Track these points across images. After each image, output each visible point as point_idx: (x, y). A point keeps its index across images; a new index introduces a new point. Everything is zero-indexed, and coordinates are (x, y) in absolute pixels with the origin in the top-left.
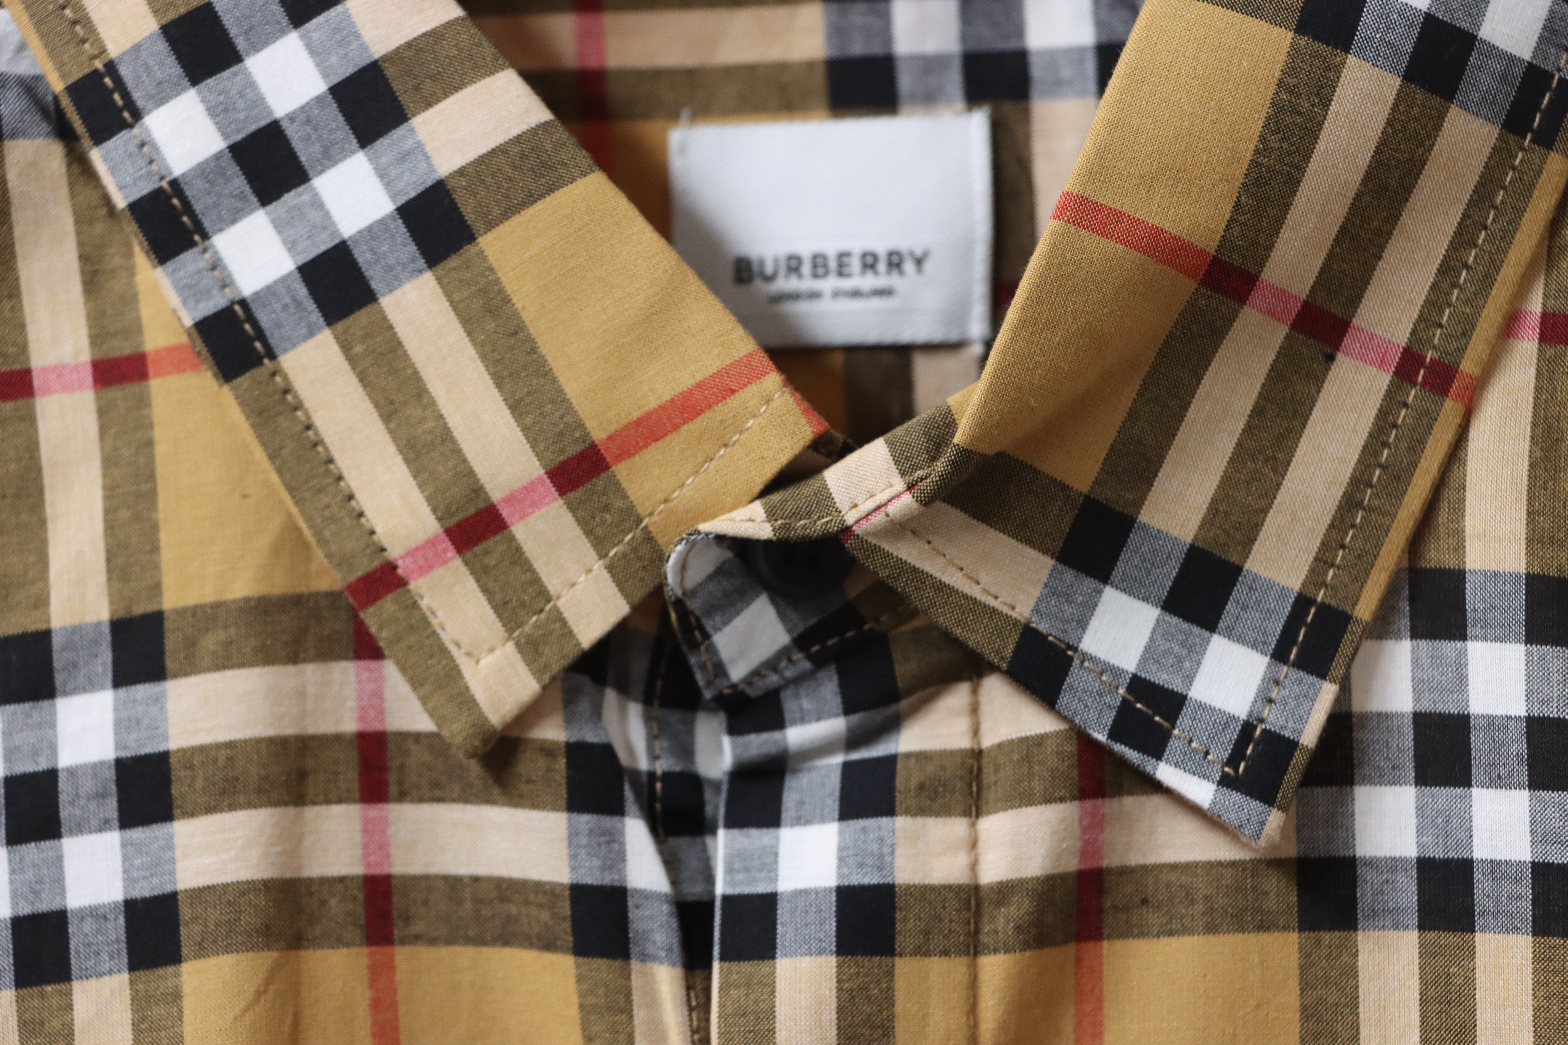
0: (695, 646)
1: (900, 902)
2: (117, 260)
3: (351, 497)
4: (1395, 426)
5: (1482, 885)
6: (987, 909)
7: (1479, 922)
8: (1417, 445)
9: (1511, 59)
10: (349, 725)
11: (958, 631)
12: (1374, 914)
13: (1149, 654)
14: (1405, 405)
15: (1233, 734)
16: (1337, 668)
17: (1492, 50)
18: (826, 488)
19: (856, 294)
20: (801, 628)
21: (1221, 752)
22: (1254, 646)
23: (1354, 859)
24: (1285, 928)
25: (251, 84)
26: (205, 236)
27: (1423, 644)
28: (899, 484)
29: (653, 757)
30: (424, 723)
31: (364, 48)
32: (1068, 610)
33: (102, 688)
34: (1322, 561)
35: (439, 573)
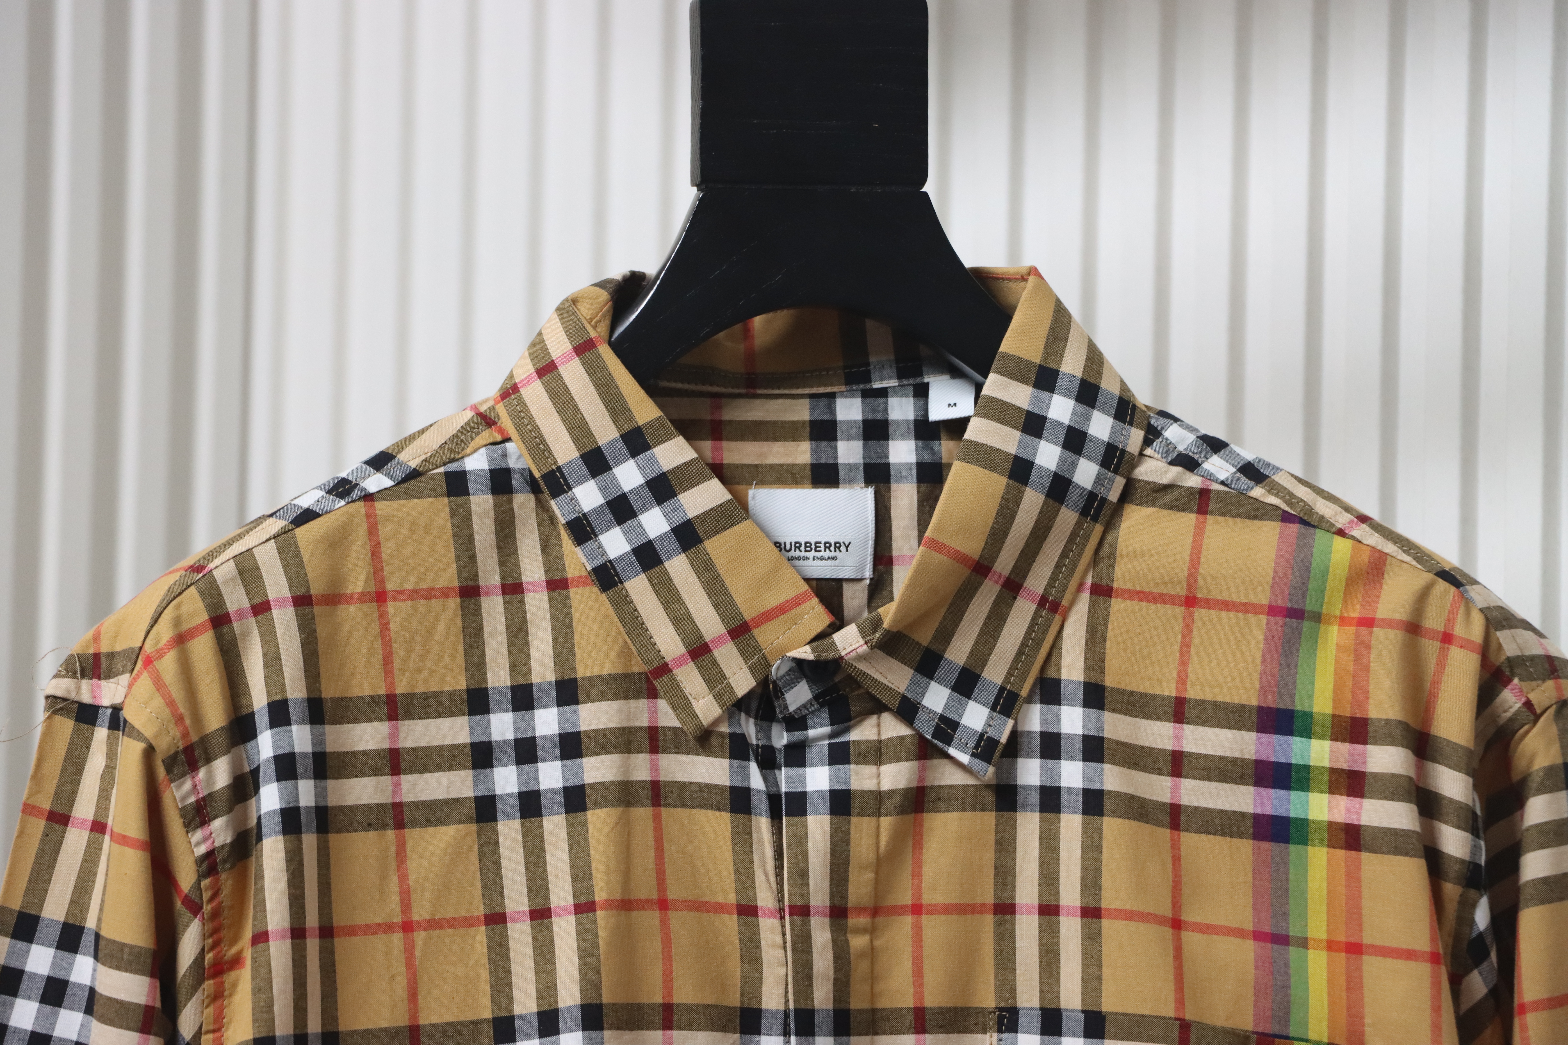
0: (778, 698)
1: (852, 796)
2: (555, 542)
3: (651, 637)
4: (1037, 624)
5: (1064, 796)
6: (883, 799)
7: (1062, 810)
8: (1045, 632)
9: (1084, 489)
10: (645, 724)
11: (879, 696)
12: (1023, 806)
13: (947, 706)
14: (1041, 616)
15: (976, 737)
16: (1014, 715)
17: (1078, 486)
18: (834, 641)
19: (822, 558)
20: (817, 693)
21: (972, 744)
22: (984, 705)
23: (1016, 786)
24: (990, 810)
25: (615, 478)
26: (596, 536)
27: (1044, 706)
28: (862, 642)
29: (758, 739)
30: (677, 724)
31: (660, 467)
32: (918, 690)
33: (553, 706)
34: (1009, 674)
35: (685, 667)
